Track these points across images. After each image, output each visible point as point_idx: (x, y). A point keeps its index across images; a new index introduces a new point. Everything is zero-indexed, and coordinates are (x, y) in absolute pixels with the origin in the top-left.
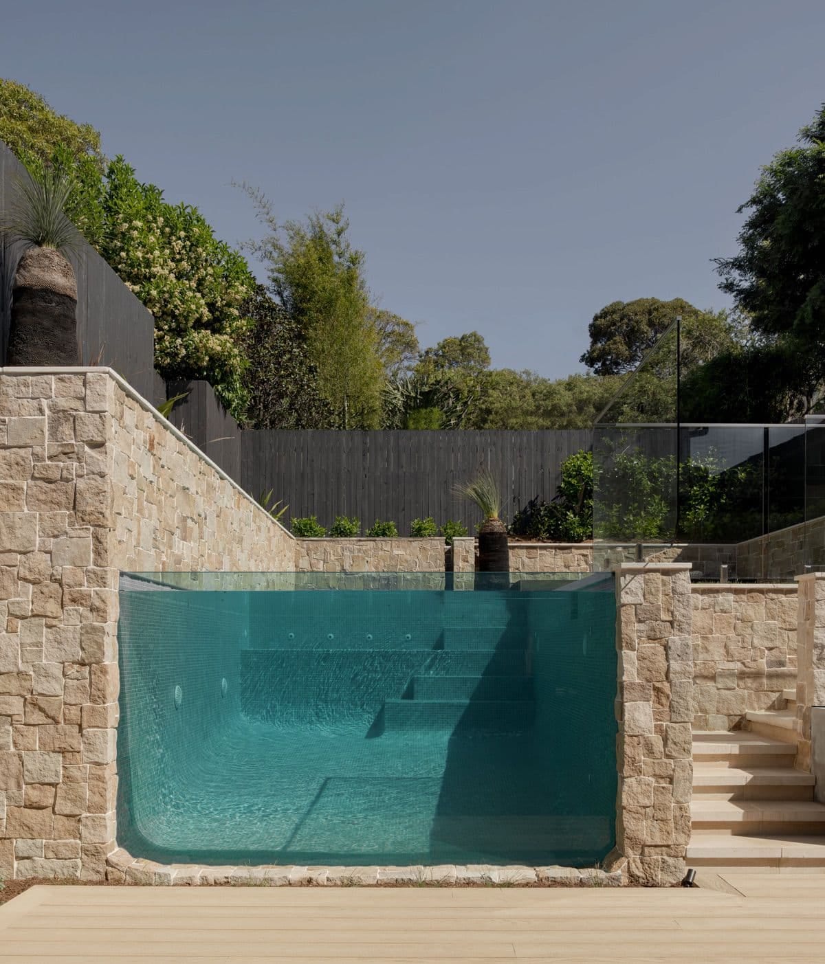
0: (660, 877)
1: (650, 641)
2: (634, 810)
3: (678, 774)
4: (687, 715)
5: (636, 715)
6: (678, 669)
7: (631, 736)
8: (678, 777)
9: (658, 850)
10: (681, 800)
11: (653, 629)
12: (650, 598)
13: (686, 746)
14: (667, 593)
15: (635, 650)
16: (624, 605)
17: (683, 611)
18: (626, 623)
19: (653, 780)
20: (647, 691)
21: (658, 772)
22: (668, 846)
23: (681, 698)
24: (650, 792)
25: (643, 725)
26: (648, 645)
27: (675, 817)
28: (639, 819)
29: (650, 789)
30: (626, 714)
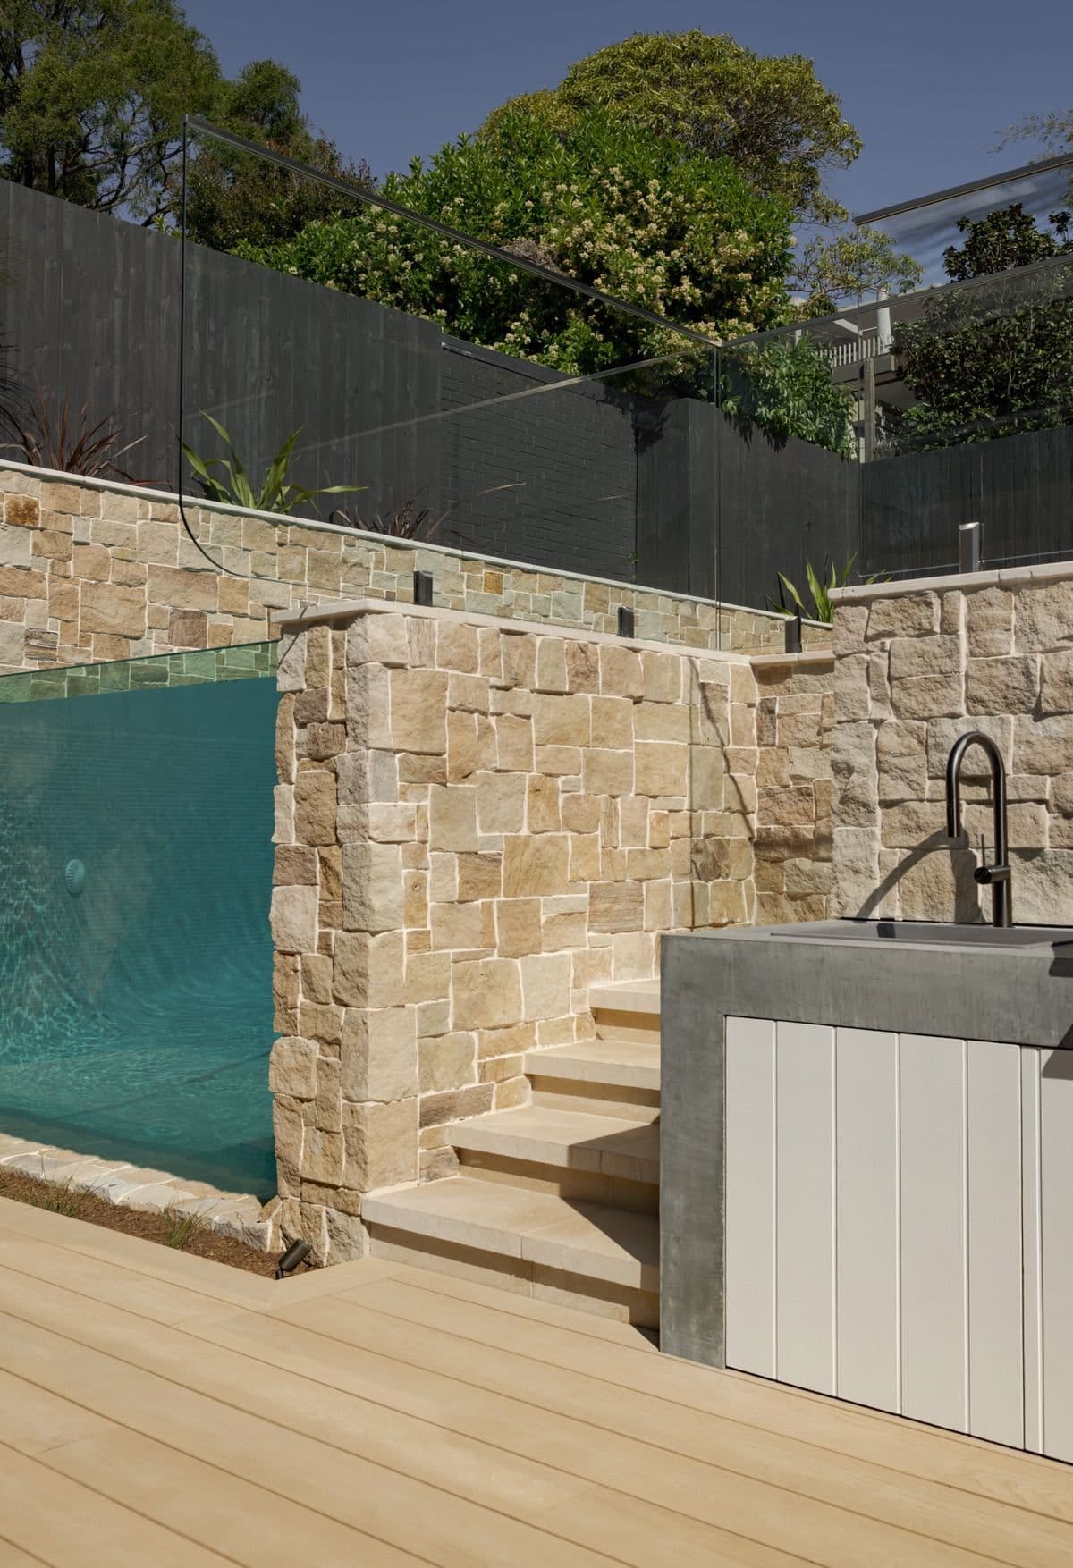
0: (327, 1249)
1: (315, 763)
2: (285, 1103)
3: (347, 1039)
4: (362, 915)
5: (288, 911)
6: (348, 820)
7: (284, 953)
8: (348, 1046)
9: (323, 1191)
10: (352, 1094)
11: (315, 740)
12: (315, 678)
13: (360, 980)
14: (340, 665)
15: (291, 784)
16: (283, 694)
17: (359, 700)
18: (280, 728)
19: (314, 1045)
20: (309, 865)
21: (321, 1032)
22: (335, 1188)
23: (354, 880)
24: (309, 1069)
25: (296, 932)
26: (312, 771)
27: (345, 1128)
28: (294, 1122)
29: (308, 1064)
30: (272, 909)
